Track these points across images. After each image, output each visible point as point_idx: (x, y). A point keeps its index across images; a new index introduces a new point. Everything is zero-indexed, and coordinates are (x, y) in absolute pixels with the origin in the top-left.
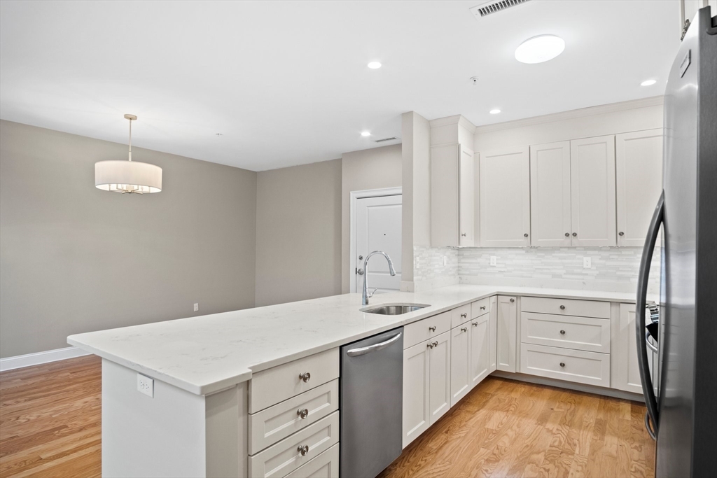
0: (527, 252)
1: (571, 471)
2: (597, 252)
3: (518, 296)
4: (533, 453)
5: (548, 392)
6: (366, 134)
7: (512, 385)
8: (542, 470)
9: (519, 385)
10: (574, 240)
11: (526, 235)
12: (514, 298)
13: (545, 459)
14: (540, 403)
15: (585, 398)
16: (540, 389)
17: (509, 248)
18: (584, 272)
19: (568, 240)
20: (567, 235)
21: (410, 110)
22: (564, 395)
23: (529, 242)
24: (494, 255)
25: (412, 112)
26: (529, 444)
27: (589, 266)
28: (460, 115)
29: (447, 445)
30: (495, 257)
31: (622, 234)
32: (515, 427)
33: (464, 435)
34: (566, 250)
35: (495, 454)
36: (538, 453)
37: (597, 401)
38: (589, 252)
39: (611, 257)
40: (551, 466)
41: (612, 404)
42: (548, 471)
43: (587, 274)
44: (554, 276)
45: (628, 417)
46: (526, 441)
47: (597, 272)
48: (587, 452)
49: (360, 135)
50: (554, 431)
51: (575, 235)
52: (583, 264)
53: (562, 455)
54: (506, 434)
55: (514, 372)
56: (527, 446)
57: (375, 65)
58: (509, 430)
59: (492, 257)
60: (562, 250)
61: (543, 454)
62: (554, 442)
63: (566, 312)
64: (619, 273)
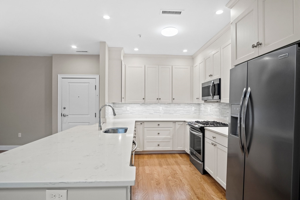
0: (141, 105)
1: (182, 179)
2: (164, 105)
3: (144, 122)
4: (167, 177)
5: (154, 156)
6: (74, 47)
7: (142, 156)
8: (174, 182)
9: (144, 155)
10: (160, 101)
11: (143, 99)
12: (142, 122)
13: (172, 178)
14: (155, 160)
15: (167, 155)
16: (151, 155)
17: (134, 103)
18: (160, 112)
19: (157, 101)
20: (158, 99)
21: (105, 41)
22: (160, 156)
23: (144, 102)
24: (128, 106)
25: (105, 42)
26: (164, 174)
27: (162, 110)
28: (123, 48)
29: (139, 184)
30: (129, 107)
31: (174, 99)
32: (155, 170)
33: (141, 178)
34: (154, 104)
35: (157, 181)
36: (169, 177)
37: (170, 155)
38: (161, 105)
39: (168, 107)
40: (175, 180)
41: (174, 155)
42: (176, 181)
43: (161, 113)
44: (150, 114)
45: (181, 158)
46: (162, 174)
47: (164, 112)
48: (180, 172)
49: (71, 47)
50: (167, 168)
51: (160, 99)
52: (159, 109)
53: (175, 175)
54: (155, 174)
55: (142, 151)
56: (164, 175)
57: (107, 17)
58: (154, 172)
59: (128, 107)
60: (153, 104)
61: (170, 176)
62: (170, 172)
63: (160, 126)
64: (170, 112)
